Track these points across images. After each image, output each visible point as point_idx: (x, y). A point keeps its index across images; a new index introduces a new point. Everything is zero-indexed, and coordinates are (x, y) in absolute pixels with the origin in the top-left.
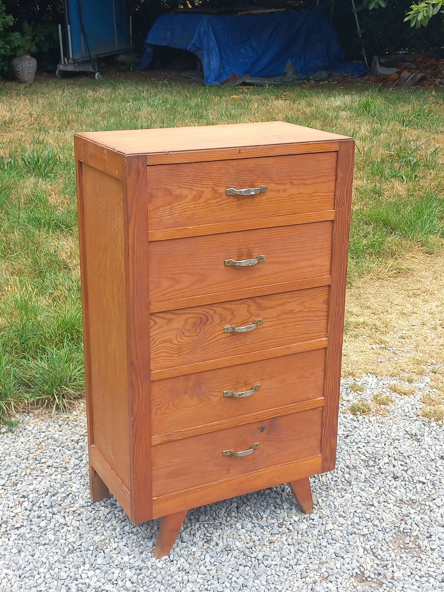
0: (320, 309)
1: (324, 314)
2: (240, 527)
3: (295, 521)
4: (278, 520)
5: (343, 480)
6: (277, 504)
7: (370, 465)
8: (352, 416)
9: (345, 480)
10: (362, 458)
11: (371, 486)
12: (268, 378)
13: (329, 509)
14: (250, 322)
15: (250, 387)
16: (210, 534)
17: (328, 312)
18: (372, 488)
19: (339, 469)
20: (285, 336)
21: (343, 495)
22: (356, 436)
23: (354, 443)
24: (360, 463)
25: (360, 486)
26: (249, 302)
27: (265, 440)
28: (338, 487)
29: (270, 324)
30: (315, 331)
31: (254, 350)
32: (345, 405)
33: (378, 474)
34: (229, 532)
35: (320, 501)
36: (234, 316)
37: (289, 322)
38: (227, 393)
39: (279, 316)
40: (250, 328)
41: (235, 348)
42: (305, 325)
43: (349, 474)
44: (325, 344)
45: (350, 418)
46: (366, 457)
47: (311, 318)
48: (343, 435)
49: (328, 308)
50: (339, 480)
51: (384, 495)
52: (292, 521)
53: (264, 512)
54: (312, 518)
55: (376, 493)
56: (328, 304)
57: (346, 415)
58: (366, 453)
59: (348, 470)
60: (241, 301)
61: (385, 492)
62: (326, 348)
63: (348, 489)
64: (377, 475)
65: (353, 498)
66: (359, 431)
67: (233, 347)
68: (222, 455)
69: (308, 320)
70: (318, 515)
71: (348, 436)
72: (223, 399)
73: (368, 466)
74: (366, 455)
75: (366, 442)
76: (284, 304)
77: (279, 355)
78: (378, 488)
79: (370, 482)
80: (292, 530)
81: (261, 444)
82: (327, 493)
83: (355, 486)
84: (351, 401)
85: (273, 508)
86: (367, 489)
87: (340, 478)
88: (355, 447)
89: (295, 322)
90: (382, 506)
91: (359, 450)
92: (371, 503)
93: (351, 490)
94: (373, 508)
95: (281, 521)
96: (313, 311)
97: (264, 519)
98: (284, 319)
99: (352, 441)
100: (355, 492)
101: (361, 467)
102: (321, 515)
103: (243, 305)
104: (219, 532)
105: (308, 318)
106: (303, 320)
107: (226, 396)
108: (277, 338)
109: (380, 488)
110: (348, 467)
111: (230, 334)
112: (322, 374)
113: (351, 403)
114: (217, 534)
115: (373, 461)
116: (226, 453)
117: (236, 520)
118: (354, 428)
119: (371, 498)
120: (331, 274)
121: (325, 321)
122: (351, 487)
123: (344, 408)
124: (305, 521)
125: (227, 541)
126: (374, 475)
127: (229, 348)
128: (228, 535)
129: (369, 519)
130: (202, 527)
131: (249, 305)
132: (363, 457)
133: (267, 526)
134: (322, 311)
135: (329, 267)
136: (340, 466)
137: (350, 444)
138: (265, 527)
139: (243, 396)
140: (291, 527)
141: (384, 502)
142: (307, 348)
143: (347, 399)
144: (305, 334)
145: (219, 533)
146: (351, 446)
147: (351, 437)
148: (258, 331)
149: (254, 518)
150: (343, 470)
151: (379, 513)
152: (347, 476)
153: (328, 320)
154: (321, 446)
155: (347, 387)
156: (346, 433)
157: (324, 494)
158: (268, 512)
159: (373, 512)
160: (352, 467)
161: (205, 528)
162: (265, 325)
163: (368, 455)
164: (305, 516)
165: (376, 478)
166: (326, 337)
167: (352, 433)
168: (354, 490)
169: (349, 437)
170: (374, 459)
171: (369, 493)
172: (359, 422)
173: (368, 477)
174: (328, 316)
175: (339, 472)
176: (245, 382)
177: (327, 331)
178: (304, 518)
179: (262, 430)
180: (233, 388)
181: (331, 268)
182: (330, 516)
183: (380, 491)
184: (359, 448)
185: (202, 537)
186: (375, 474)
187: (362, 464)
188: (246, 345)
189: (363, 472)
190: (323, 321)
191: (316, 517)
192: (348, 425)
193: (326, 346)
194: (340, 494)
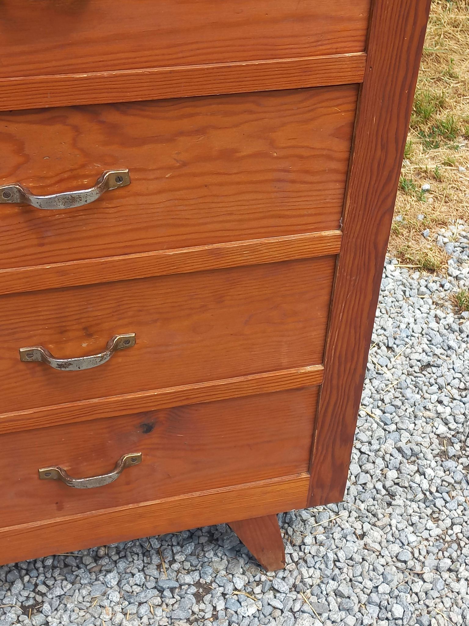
0: (325, 152)
1: (334, 165)
2: (114, 583)
3: (236, 589)
4: (201, 577)
5: (379, 486)
6: (217, 530)
7: (451, 454)
8: (451, 318)
9: (384, 487)
10: (438, 432)
11: (435, 516)
12: (155, 321)
13: (323, 566)
14: (86, 176)
15: (102, 342)
16: (47, 586)
17: (349, 161)
18: (437, 520)
19: (381, 454)
20: (208, 220)
21: (365, 530)
22: (444, 369)
23: (435, 388)
24: (431, 444)
25: (410, 511)
26: (77, 119)
27: (158, 449)
28: (363, 506)
29: (153, 186)
30: (305, 212)
31: (106, 253)
32: (446, 287)
33: (460, 483)
34: (84, 592)
35: (309, 540)
36: (28, 159)
37: (221, 184)
38: (29, 354)
39: (184, 164)
40: (73, 199)
41: (42, 245)
42: (273, 195)
43: (398, 470)
44: (335, 247)
45: (445, 323)
46: (449, 429)
47: (292, 176)
48: (419, 361)
49: (351, 150)
50: (370, 486)
51: (455, 546)
52: (229, 588)
53: (182, 547)
54: (276, 587)
55: (439, 538)
56: (352, 139)
57: (439, 313)
58: (451, 419)
59: (399, 457)
60: (46, 115)
61: (460, 536)
62: (335, 257)
63: (380, 516)
64: (458, 486)
65: (384, 543)
66: (454, 356)
67: (36, 242)
68: (36, 476)
69: (279, 180)
70: (291, 581)
71: (429, 365)
72: (21, 367)
73: (444, 454)
74: (450, 426)
75: (462, 386)
76: (201, 131)
77: (187, 269)
78: (448, 522)
79: (435, 505)
80: (221, 614)
81: (146, 455)
82: (333, 517)
83: (398, 511)
84: (461, 279)
85: (203, 540)
86: (424, 521)
87: (375, 480)
88: (434, 398)
89: (238, 183)
90: (440, 585)
91: (440, 408)
92: (418, 569)
93: (386, 520)
94: (418, 586)
95: (209, 579)
96: (301, 157)
97: (176, 566)
98: (202, 174)
99: (432, 380)
100: (394, 529)
101: (430, 456)
102: (297, 583)
103: (58, 127)
104: (65, 587)
105: (282, 175)
106: (266, 181)
107: (29, 359)
108: (183, 225)
109: (453, 524)
110: (399, 450)
111: (16, 210)
112: (321, 315)
113: (462, 282)
114: (58, 592)
115: (460, 442)
116: (47, 473)
117: (115, 558)
118: (447, 348)
119: (424, 552)
120: (365, 49)
121: (338, 185)
122: (390, 510)
123: (443, 294)
124: (257, 590)
125: (70, 617)
126: (449, 484)
127: (22, 244)
128: (81, 599)
129: (399, 618)
130: (39, 564)
131: (76, 129)
132: (442, 429)
133: (172, 590)
134: (329, 158)
135: (361, 25)
136: (383, 447)
137: (425, 388)
138: (167, 593)
139: (70, 368)
140: (221, 606)
141: (450, 570)
142: (278, 256)
143: (456, 273)
144: (272, 217)
145: (65, 590)
146: (427, 396)
147: (434, 369)
148: (116, 202)
149: (156, 560)
150: (387, 457)
151: (428, 602)
152: (392, 474)
153: (346, 182)
154: (310, 459)
155: (465, 245)
156: (426, 359)
157: (325, 522)
158: (190, 549)
159: (416, 594)
160: (409, 453)
161: (44, 567)
162: (136, 187)
163: (453, 425)
164: (263, 578)
165: (454, 494)
166: (339, 227)
167: (440, 362)
168: (394, 522)
169: (429, 370)
170: (463, 438)
171: (425, 534)
172: (462, 335)
173: (434, 490)
174: (347, 173)
175: (379, 461)
176: (85, 329)
177: (342, 213)
178: (258, 583)
179: (148, 429)
180: (51, 342)
181: (368, 29)
182: (316, 590)
183: (450, 532)
184: (440, 402)
185: (25, 594)
186: (452, 481)
187: (434, 446)
188: (79, 239)
189: (429, 471)
190: (331, 185)
191: (284, 587)
192: (438, 339)
193: (336, 252)
194: (358, 525)
